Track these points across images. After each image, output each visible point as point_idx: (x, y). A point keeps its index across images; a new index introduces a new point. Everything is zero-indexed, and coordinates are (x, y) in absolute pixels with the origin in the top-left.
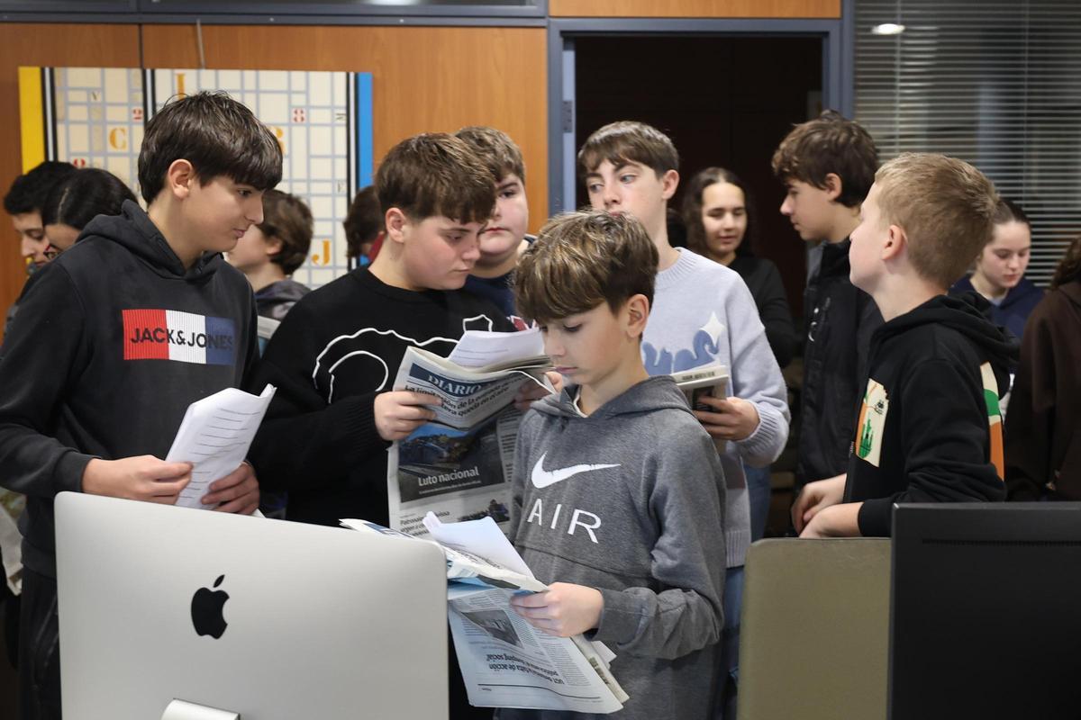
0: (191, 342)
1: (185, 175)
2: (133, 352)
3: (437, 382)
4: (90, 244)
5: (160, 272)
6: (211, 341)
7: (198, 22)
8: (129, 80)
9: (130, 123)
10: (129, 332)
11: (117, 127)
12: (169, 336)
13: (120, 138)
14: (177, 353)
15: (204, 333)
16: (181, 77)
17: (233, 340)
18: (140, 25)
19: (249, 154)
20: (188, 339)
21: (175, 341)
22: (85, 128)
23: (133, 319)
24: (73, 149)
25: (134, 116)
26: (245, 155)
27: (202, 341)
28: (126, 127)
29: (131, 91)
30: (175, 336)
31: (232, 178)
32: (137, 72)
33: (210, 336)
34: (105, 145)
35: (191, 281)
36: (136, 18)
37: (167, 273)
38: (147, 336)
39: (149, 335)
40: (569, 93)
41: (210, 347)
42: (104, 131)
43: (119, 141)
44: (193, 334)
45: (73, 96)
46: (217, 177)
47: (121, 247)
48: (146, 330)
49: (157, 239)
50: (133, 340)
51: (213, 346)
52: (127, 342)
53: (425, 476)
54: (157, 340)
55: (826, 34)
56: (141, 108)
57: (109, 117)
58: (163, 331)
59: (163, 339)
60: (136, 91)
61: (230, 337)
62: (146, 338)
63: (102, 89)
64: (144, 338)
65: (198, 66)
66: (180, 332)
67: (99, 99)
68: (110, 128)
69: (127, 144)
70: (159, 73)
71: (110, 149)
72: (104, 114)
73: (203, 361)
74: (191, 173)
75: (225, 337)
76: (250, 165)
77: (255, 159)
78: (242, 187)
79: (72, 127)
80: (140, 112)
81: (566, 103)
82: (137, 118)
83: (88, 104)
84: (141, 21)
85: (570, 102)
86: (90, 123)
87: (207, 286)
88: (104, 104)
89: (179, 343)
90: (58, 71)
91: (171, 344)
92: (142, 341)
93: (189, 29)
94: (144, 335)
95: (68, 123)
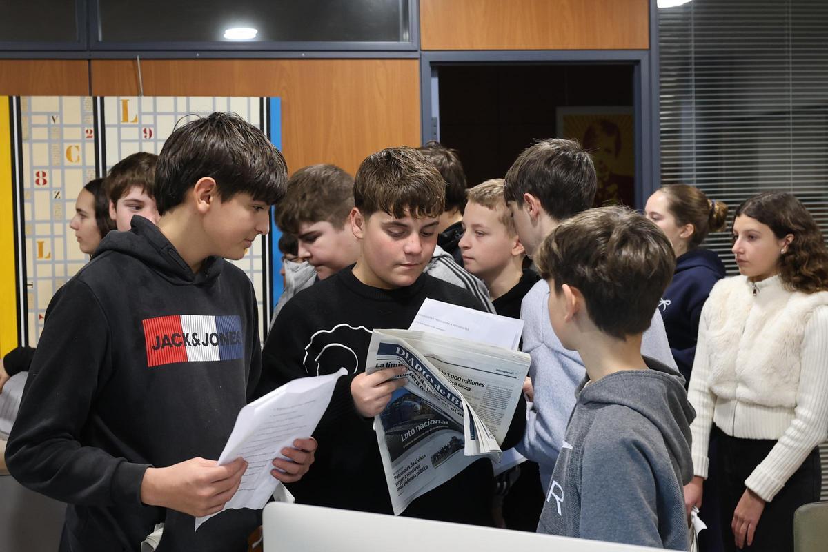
0: (205, 342)
1: (208, 191)
2: (156, 358)
3: (404, 354)
4: (107, 259)
5: (172, 280)
6: (223, 338)
7: (138, 57)
8: (82, 105)
9: (83, 141)
10: (150, 341)
11: (73, 144)
12: (185, 339)
13: (75, 153)
14: (195, 354)
15: (215, 332)
16: (125, 103)
17: (240, 335)
18: (89, 60)
19: (268, 173)
20: (203, 339)
21: (191, 343)
22: (46, 145)
23: (153, 327)
24: (36, 163)
25: (86, 135)
26: (263, 174)
27: (215, 339)
28: (80, 145)
29: (84, 115)
30: (190, 339)
31: (252, 195)
32: (89, 100)
33: (221, 334)
34: (62, 160)
35: (200, 285)
36: (86, 55)
37: (179, 281)
38: (166, 342)
39: (168, 340)
40: (435, 112)
41: (222, 344)
42: (62, 148)
43: (74, 157)
44: (207, 334)
45: (36, 120)
46: (237, 194)
47: (135, 260)
48: (165, 336)
49: (168, 249)
50: (154, 348)
51: (225, 343)
52: (149, 349)
53: (406, 431)
54: (176, 345)
55: (638, 62)
56: (93, 129)
57: (66, 137)
58: (178, 335)
59: (181, 343)
60: (88, 114)
61: (238, 332)
62: (166, 344)
63: (61, 113)
64: (164, 344)
65: (139, 94)
66: (195, 334)
67: (58, 122)
68: (66, 146)
69: (81, 158)
70: (107, 99)
71: (67, 162)
72: (62, 134)
73: (217, 358)
74: (214, 190)
75: (234, 333)
76: (269, 183)
77: (272, 177)
78: (258, 203)
79: (35, 146)
80: (91, 132)
81: (432, 119)
82: (88, 137)
83: (48, 126)
84: (89, 57)
85: (436, 118)
86: (50, 141)
87: (214, 286)
88: (62, 126)
89: (195, 345)
90: (23, 99)
91: (188, 346)
92: (163, 347)
93: (130, 63)
94: (164, 341)
95: (31, 142)
